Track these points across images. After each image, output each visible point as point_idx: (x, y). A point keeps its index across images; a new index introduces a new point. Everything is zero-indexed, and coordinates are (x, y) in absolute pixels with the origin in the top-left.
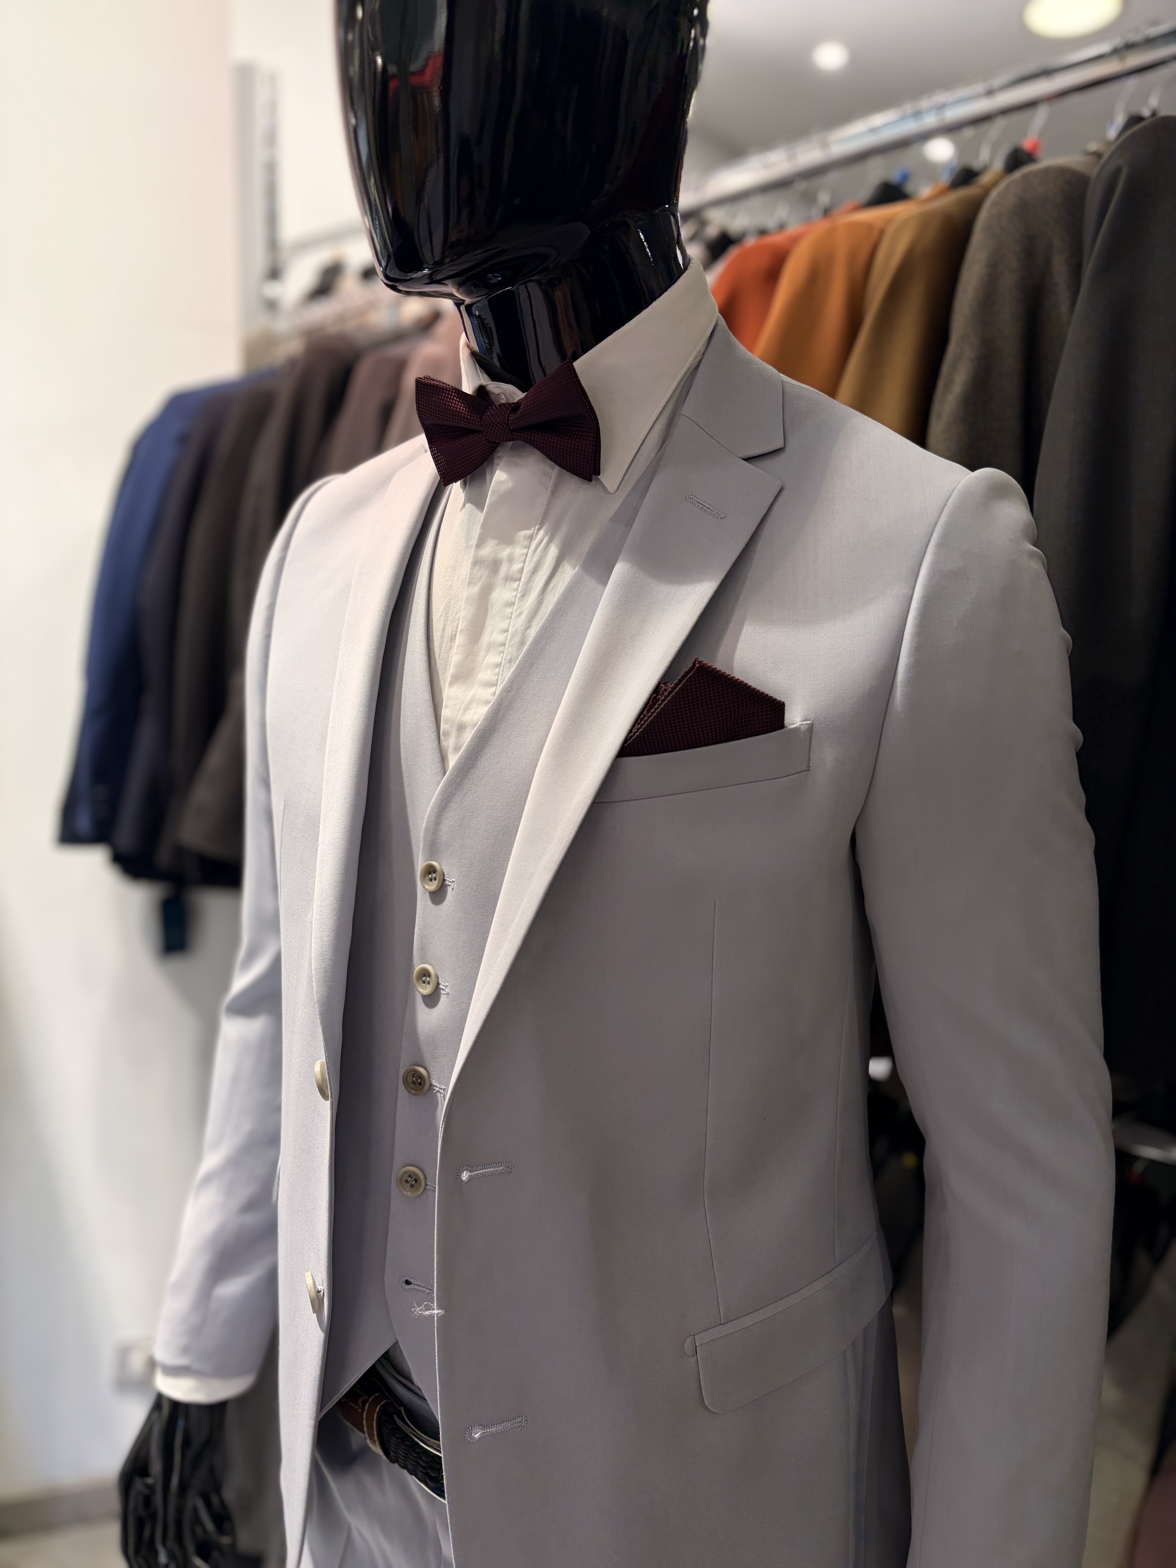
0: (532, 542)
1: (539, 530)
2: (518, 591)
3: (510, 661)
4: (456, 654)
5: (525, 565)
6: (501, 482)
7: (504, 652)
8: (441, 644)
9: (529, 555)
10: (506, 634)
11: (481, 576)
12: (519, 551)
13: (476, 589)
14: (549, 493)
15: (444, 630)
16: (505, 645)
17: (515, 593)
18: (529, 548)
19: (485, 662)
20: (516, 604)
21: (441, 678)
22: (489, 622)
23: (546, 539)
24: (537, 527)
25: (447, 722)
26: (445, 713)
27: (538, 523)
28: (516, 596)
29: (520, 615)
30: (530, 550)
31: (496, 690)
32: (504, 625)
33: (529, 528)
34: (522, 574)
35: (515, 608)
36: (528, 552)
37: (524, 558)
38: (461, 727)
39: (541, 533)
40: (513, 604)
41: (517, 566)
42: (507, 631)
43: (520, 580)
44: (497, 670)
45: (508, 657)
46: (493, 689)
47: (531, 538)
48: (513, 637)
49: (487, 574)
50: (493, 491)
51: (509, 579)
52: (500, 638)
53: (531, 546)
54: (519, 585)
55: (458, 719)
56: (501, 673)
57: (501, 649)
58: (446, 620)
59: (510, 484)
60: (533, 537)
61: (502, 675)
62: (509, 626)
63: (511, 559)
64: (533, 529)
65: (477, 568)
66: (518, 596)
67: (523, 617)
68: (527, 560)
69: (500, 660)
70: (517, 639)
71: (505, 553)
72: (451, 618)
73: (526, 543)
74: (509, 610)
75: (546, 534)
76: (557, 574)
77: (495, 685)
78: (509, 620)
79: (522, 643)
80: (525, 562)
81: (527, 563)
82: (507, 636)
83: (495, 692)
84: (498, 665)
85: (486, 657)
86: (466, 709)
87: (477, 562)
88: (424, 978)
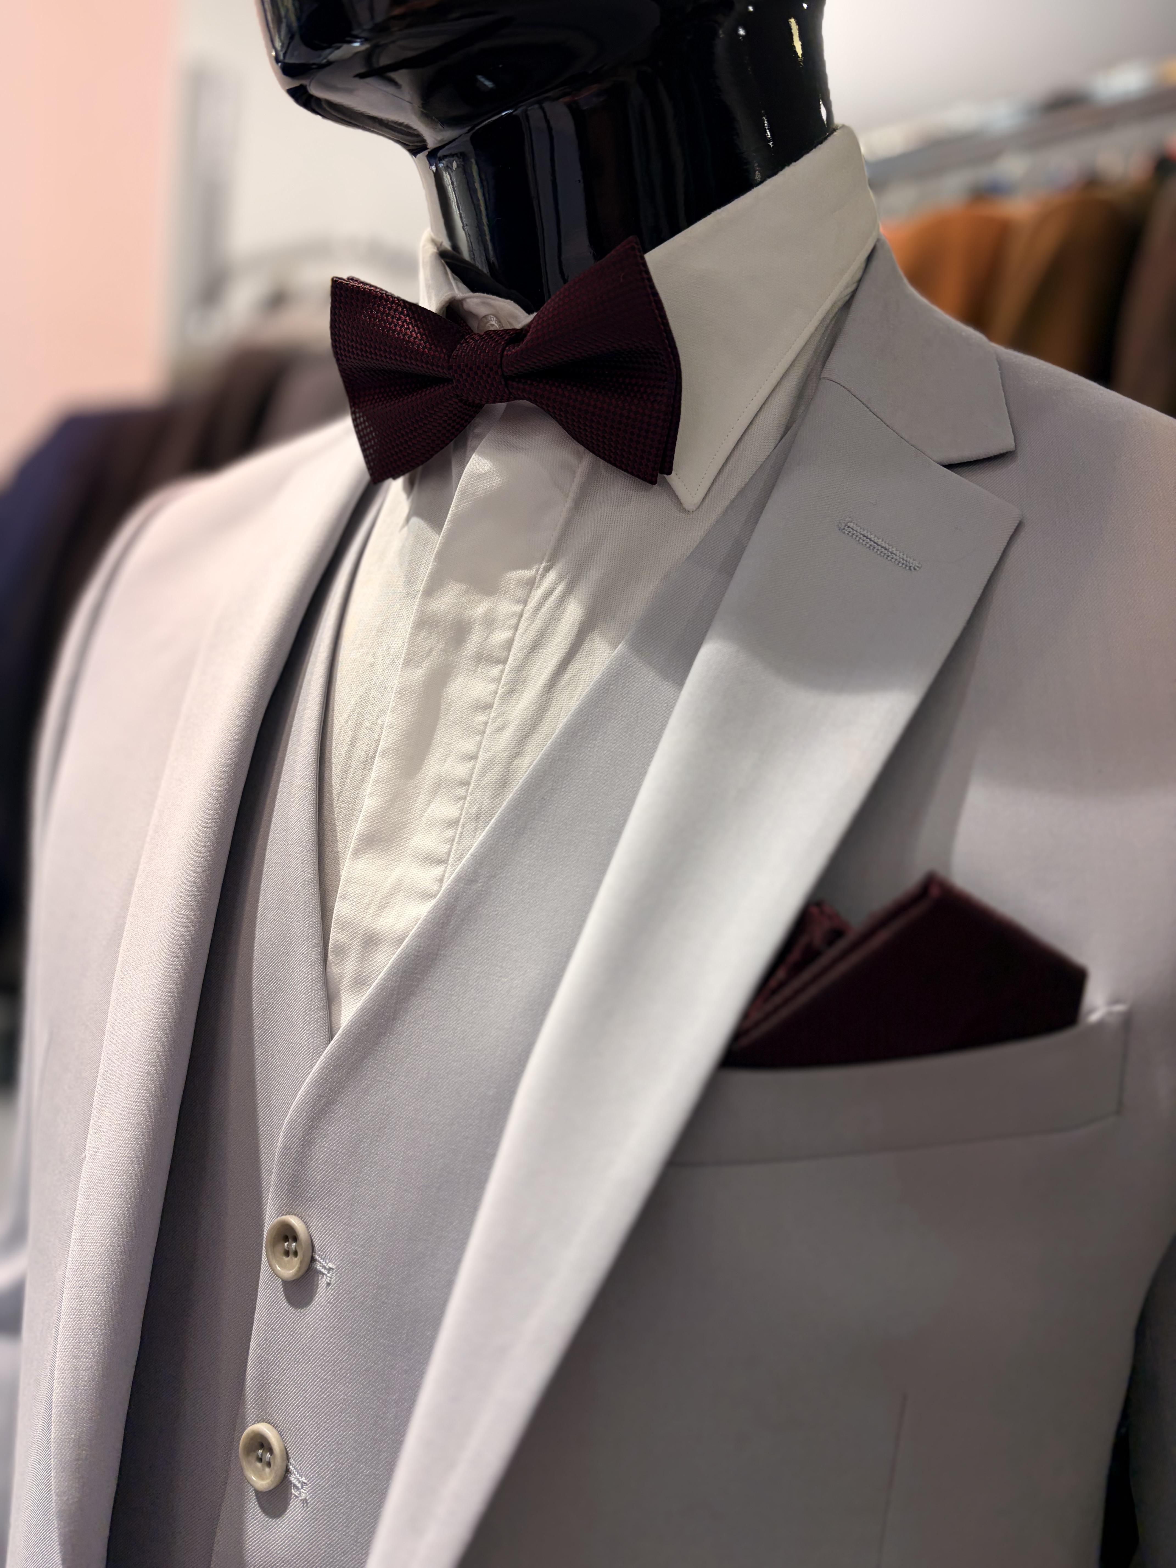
0: (533, 592)
1: (547, 570)
2: (500, 683)
3: (477, 817)
4: (371, 795)
5: (517, 635)
6: (480, 476)
7: (465, 798)
8: (345, 771)
9: (525, 616)
10: (471, 763)
11: (431, 650)
12: (506, 607)
13: (418, 674)
14: (569, 503)
15: (353, 743)
16: (468, 784)
17: (492, 687)
18: (525, 602)
19: (426, 814)
20: (495, 706)
21: (339, 836)
22: (442, 736)
23: (560, 589)
24: (543, 565)
25: (344, 926)
26: (341, 909)
27: (546, 558)
28: (496, 693)
29: (501, 729)
30: (528, 607)
31: (445, 871)
32: (468, 745)
33: (526, 566)
34: (510, 651)
35: (493, 714)
36: (523, 610)
37: (514, 621)
38: (371, 941)
39: (552, 576)
40: (489, 706)
41: (500, 636)
42: (473, 757)
43: (504, 662)
44: (450, 833)
45: (474, 810)
46: (438, 870)
47: (531, 584)
48: (484, 771)
49: (441, 646)
50: (464, 493)
51: (483, 658)
52: (461, 770)
53: (530, 600)
54: (502, 672)
55: (365, 923)
56: (456, 839)
57: (461, 791)
58: (358, 726)
59: (497, 481)
60: (534, 583)
61: (459, 842)
62: (480, 748)
63: (490, 622)
64: (536, 567)
65: (423, 634)
66: (500, 692)
67: (508, 734)
68: (521, 625)
69: (456, 814)
70: (493, 776)
71: (480, 609)
72: (366, 724)
73: (520, 593)
74: (481, 718)
75: (561, 578)
76: (578, 656)
77: (441, 861)
78: (478, 738)
79: (503, 783)
80: (516, 629)
81: (520, 632)
82: (474, 768)
83: (444, 876)
84: (453, 823)
85: (429, 804)
86: (382, 907)
87: (424, 623)
88: (260, 1451)
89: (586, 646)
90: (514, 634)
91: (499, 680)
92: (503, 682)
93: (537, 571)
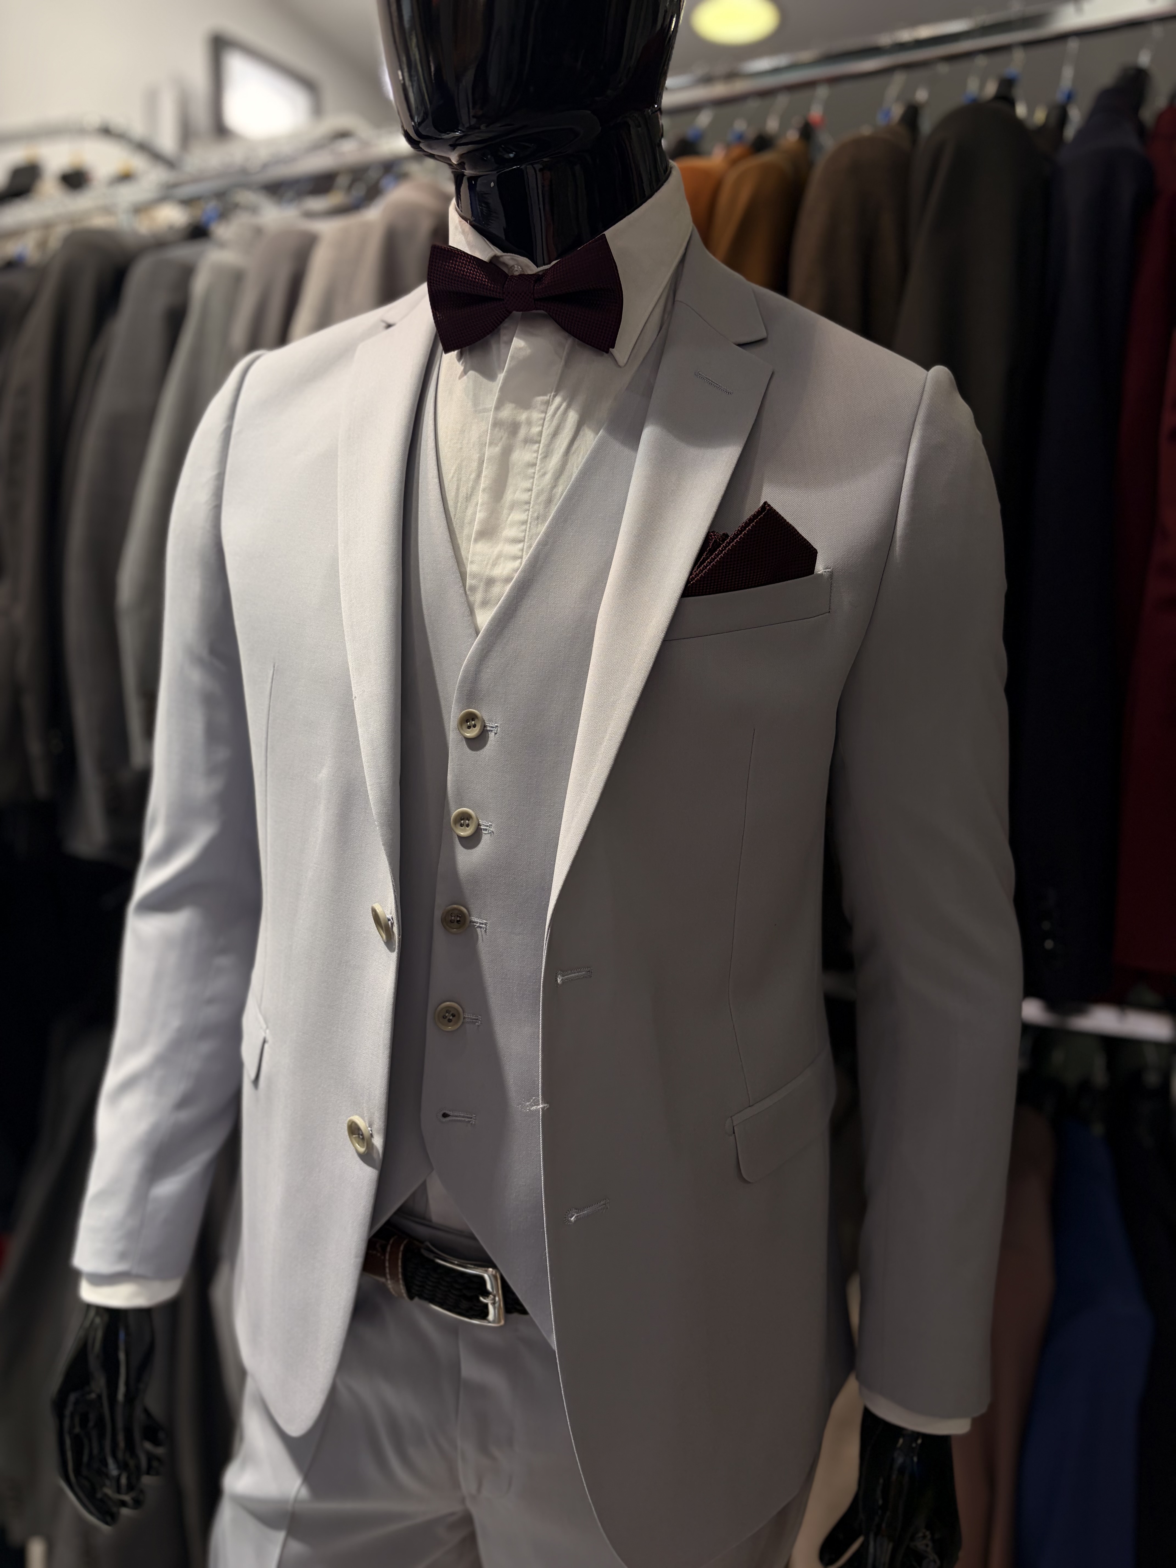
0: (549, 407)
1: (555, 396)
2: (538, 453)
3: (538, 518)
4: (480, 511)
5: (544, 429)
6: (520, 349)
7: (529, 510)
8: (456, 503)
9: (546, 420)
10: (530, 493)
11: (502, 438)
12: (536, 415)
13: (497, 450)
14: (563, 362)
15: (458, 489)
16: (529, 503)
17: (535, 455)
18: (546, 413)
19: (509, 520)
20: (538, 464)
21: (458, 536)
22: (511, 481)
23: (564, 405)
24: (552, 394)
25: (474, 576)
26: (470, 568)
27: (554, 390)
28: (537, 458)
29: (544, 474)
30: (548, 415)
31: (524, 546)
32: (527, 484)
33: (545, 394)
34: (541, 437)
35: (537, 468)
36: (545, 416)
37: (541, 422)
38: (490, 582)
39: (558, 400)
40: (534, 465)
41: (535, 430)
42: (530, 490)
43: (539, 442)
44: (524, 527)
45: (536, 515)
46: (520, 546)
47: (548, 403)
48: (538, 496)
49: (506, 435)
50: (512, 357)
51: (529, 441)
52: (525, 496)
53: (548, 411)
54: (539, 447)
55: (487, 573)
56: (528, 530)
57: (526, 507)
58: (459, 480)
59: (529, 351)
60: (549, 402)
61: (529, 531)
62: (533, 485)
63: (529, 423)
64: (549, 395)
65: (497, 429)
66: (539, 457)
67: (548, 477)
68: (545, 424)
69: (526, 518)
70: (543, 498)
71: (523, 416)
72: (464, 479)
73: (543, 408)
74: (531, 471)
75: (564, 400)
76: (578, 438)
77: (520, 541)
78: (531, 480)
79: (549, 501)
80: (543, 426)
81: (545, 427)
82: (531, 495)
83: (523, 548)
84: (524, 523)
85: (509, 515)
86: (494, 565)
87: (497, 424)
88: (462, 821)
89: (581, 433)
90: (542, 429)
91: (537, 451)
92: (540, 452)
93: (550, 396)
